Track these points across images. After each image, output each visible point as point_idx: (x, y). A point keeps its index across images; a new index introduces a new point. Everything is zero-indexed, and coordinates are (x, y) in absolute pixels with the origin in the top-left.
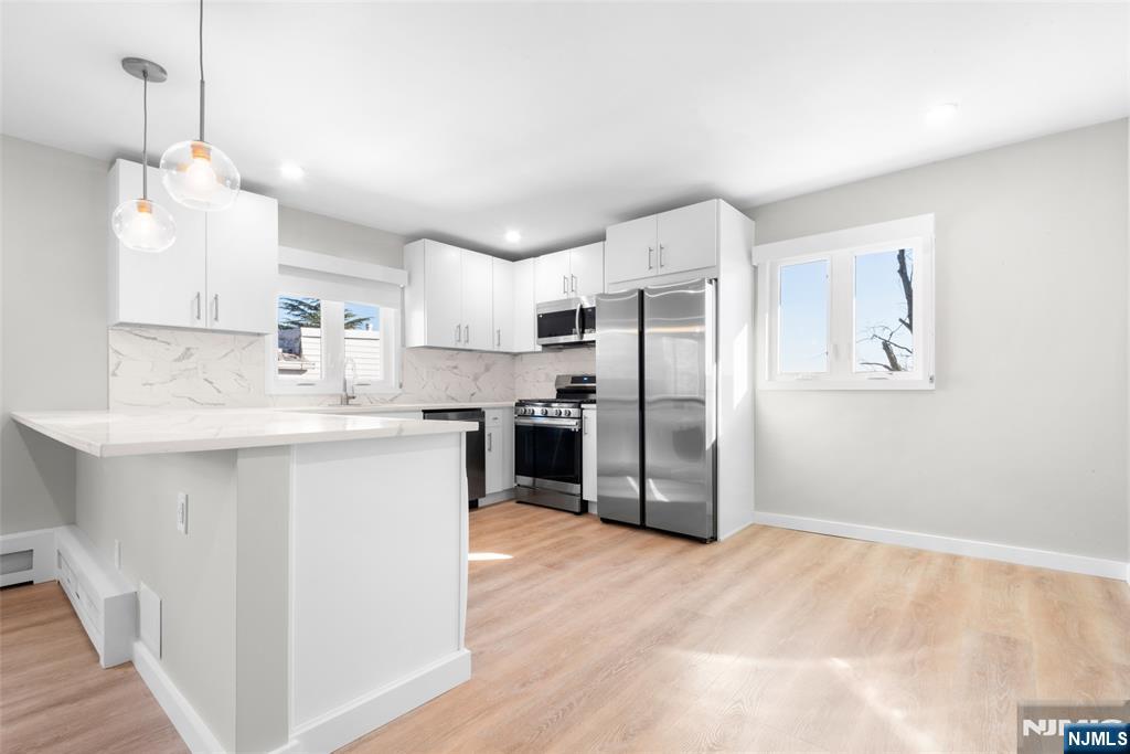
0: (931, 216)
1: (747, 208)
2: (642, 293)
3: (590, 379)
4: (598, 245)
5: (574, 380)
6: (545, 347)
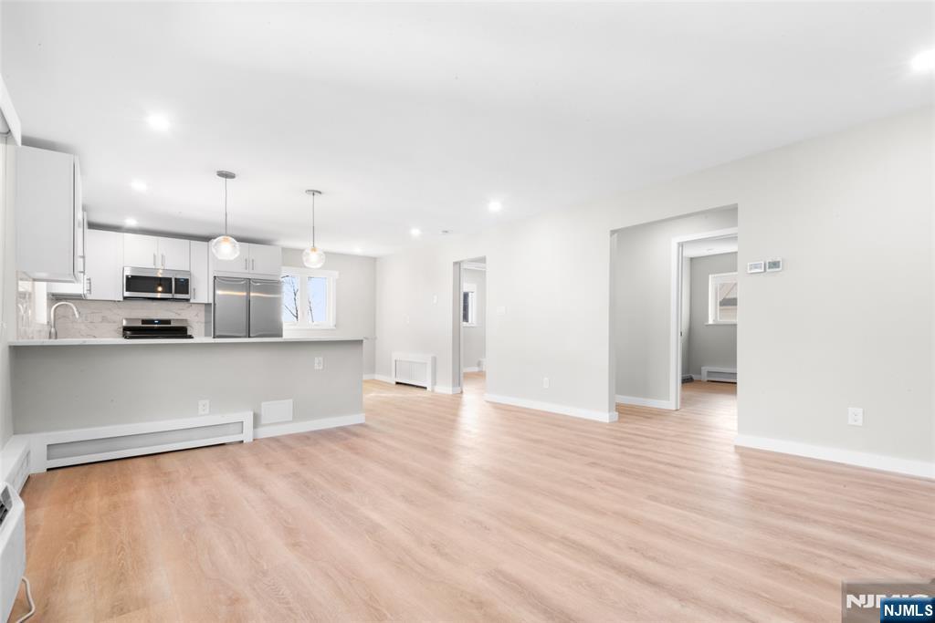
2: (249, 281)
3: (161, 322)
4: (186, 242)
5: (144, 322)
6: (125, 298)
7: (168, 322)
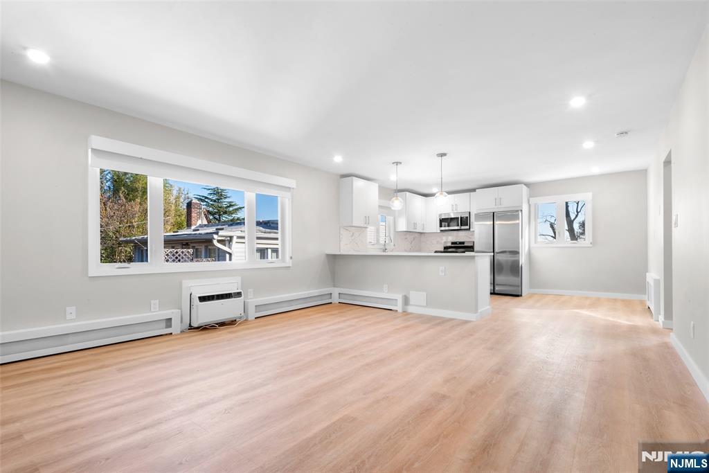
0: (591, 193)
1: (527, 185)
2: (494, 213)
3: (461, 243)
4: (467, 194)
5: (452, 243)
6: (441, 231)
7: (463, 243)
